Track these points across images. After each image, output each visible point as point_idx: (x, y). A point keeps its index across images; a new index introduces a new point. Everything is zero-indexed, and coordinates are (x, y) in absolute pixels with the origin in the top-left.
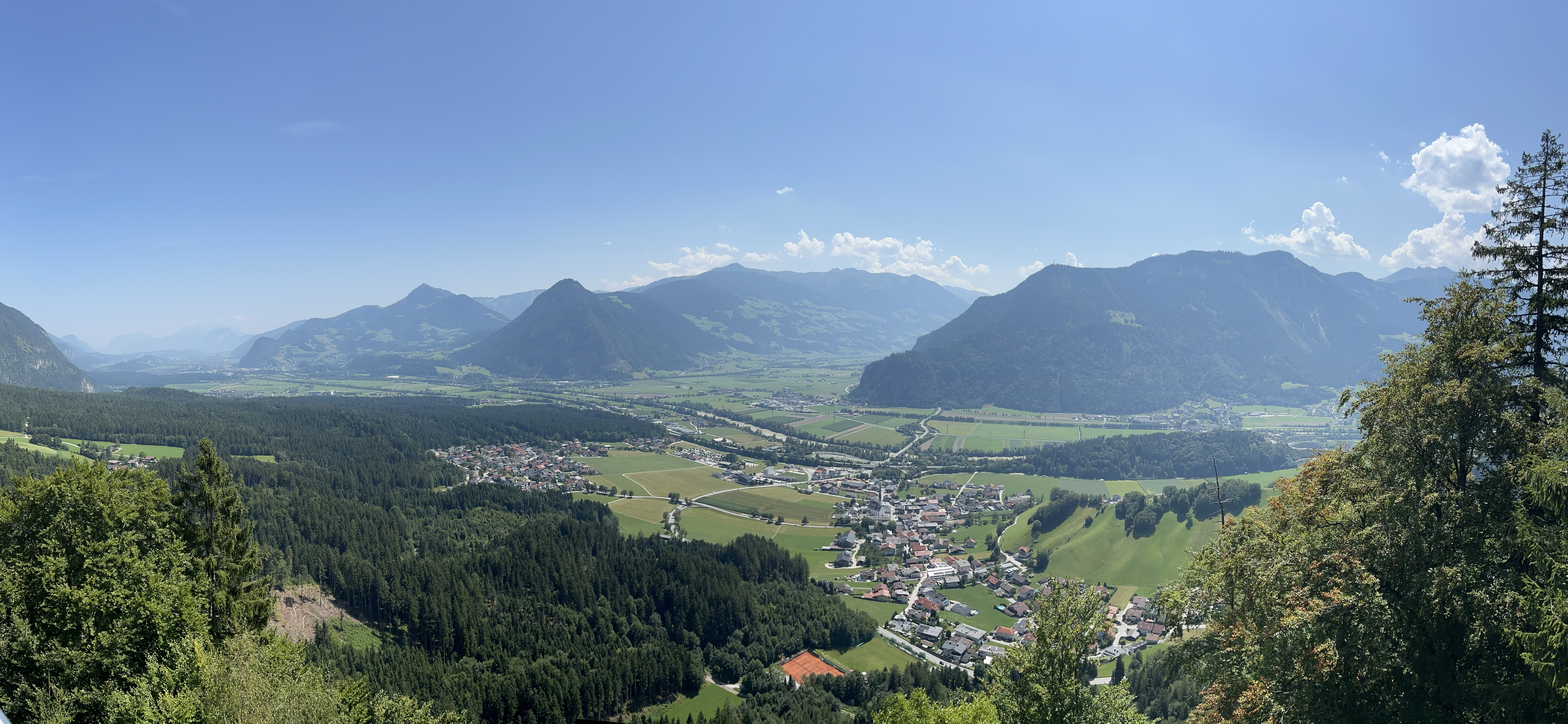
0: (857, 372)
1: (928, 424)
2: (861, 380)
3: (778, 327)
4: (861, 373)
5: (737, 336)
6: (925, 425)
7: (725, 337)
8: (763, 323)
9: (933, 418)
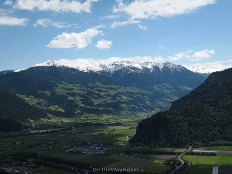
0: (133, 126)
1: (183, 158)
2: (136, 131)
3: (81, 100)
4: (135, 126)
5: (53, 108)
6: (182, 159)
7: (45, 108)
8: (71, 98)
9: (187, 154)
